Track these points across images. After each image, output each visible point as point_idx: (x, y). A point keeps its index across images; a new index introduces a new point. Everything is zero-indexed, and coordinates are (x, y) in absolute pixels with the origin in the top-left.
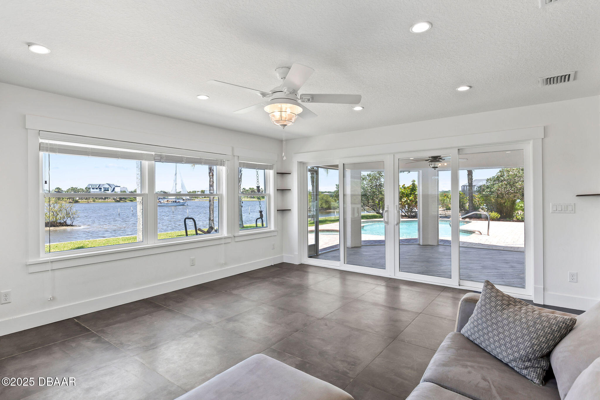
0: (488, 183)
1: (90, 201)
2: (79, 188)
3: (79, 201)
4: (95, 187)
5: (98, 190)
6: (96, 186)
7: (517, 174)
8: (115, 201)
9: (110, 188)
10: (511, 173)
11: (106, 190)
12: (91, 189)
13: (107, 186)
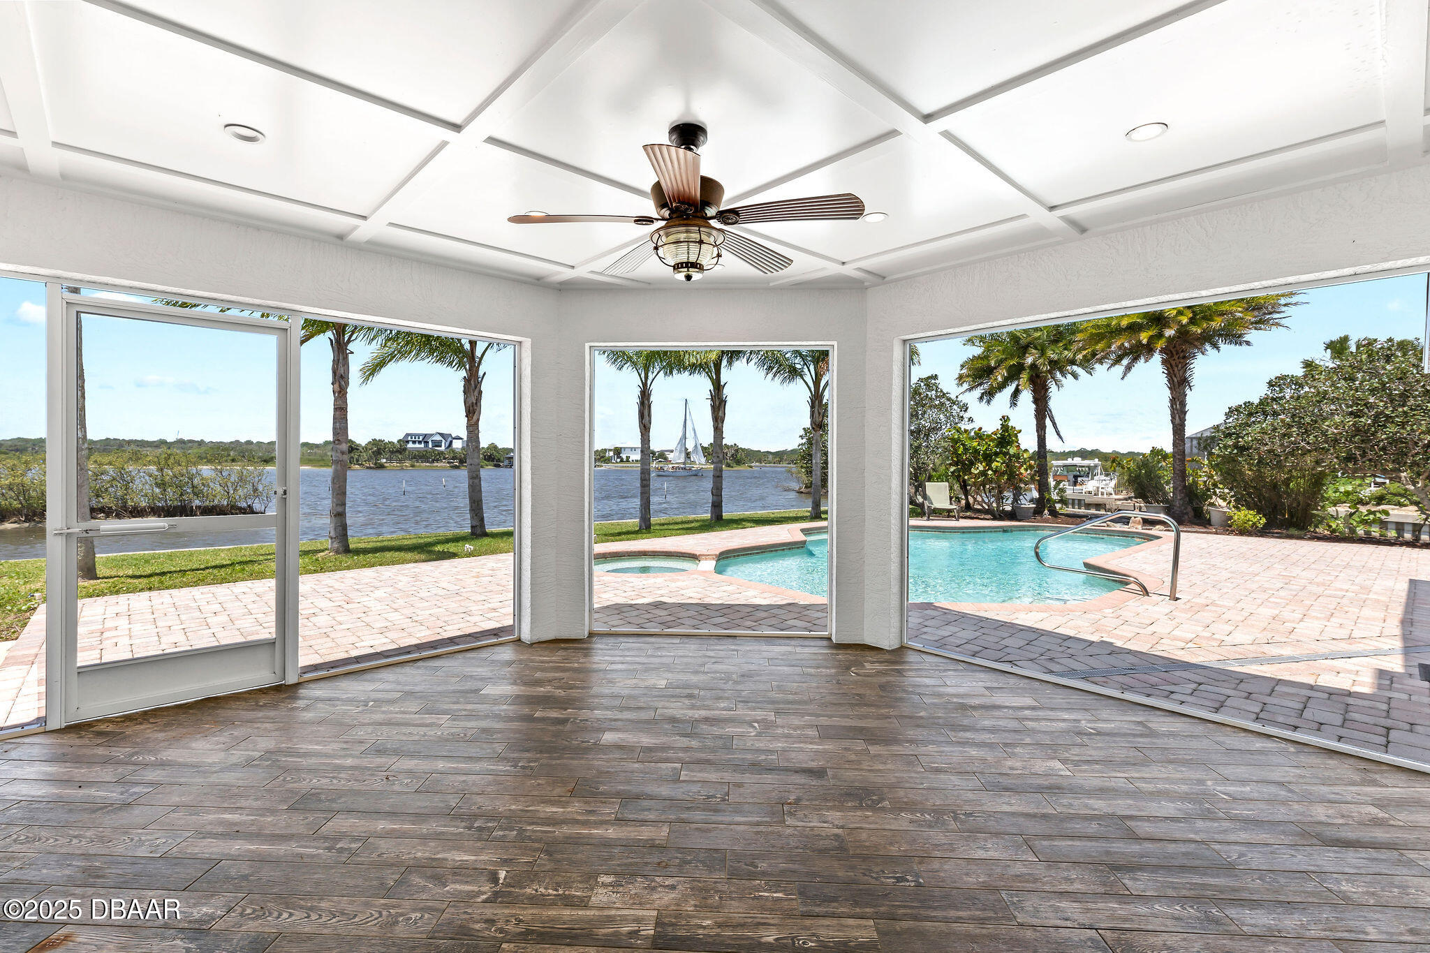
0: (1231, 420)
1: (406, 466)
2: (386, 441)
3: (386, 465)
4: (417, 439)
5: (422, 445)
6: (419, 438)
7: (1326, 392)
8: (451, 467)
9: (444, 441)
10: (1307, 389)
11: (438, 444)
12: (411, 443)
13: (438, 438)
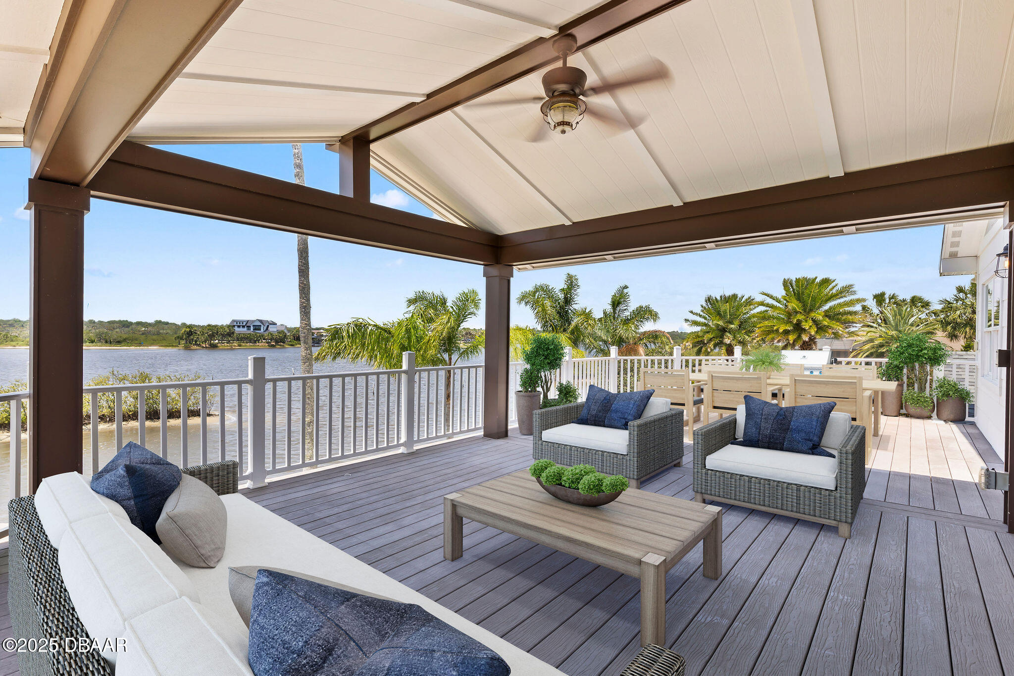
1: (235, 346)
2: (219, 326)
3: (218, 345)
4: (241, 324)
5: (245, 329)
6: (243, 323)
8: (269, 346)
11: (257, 328)
12: (237, 327)
13: (259, 324)
